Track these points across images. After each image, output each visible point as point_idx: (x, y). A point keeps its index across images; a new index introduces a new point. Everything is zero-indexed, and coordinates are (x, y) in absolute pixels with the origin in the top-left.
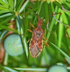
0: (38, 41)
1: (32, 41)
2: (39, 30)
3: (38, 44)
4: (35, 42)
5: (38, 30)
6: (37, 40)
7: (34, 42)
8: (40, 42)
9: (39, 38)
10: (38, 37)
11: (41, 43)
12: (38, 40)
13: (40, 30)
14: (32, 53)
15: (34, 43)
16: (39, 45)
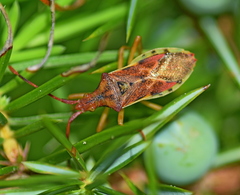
0: (142, 76)
1: (152, 94)
2: (108, 94)
3: (150, 71)
4: (150, 82)
5: (111, 97)
6: (140, 80)
7: (152, 85)
8: (142, 70)
9: (131, 80)
10: (131, 84)
11: (141, 63)
12: (137, 77)
13: (106, 91)
14: (187, 71)
15: (154, 86)
16: (150, 66)
